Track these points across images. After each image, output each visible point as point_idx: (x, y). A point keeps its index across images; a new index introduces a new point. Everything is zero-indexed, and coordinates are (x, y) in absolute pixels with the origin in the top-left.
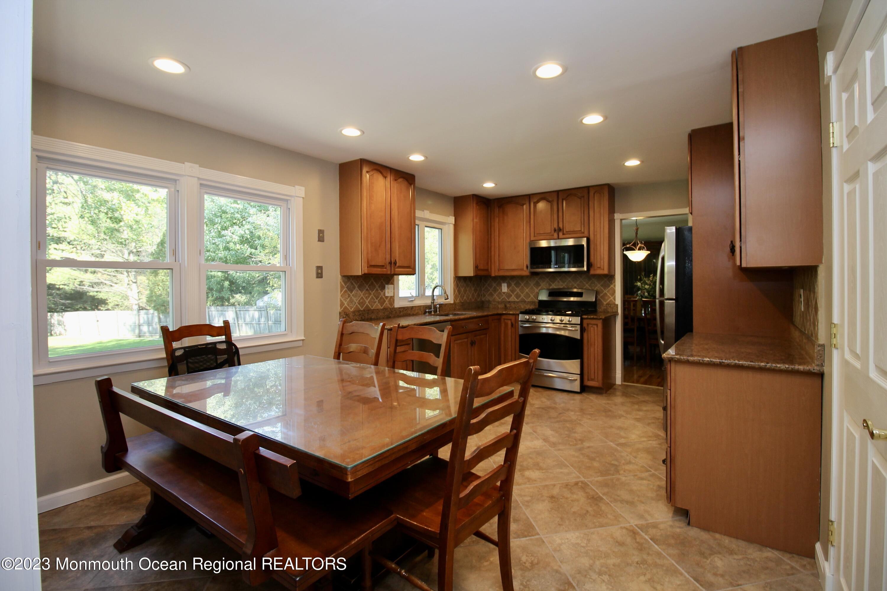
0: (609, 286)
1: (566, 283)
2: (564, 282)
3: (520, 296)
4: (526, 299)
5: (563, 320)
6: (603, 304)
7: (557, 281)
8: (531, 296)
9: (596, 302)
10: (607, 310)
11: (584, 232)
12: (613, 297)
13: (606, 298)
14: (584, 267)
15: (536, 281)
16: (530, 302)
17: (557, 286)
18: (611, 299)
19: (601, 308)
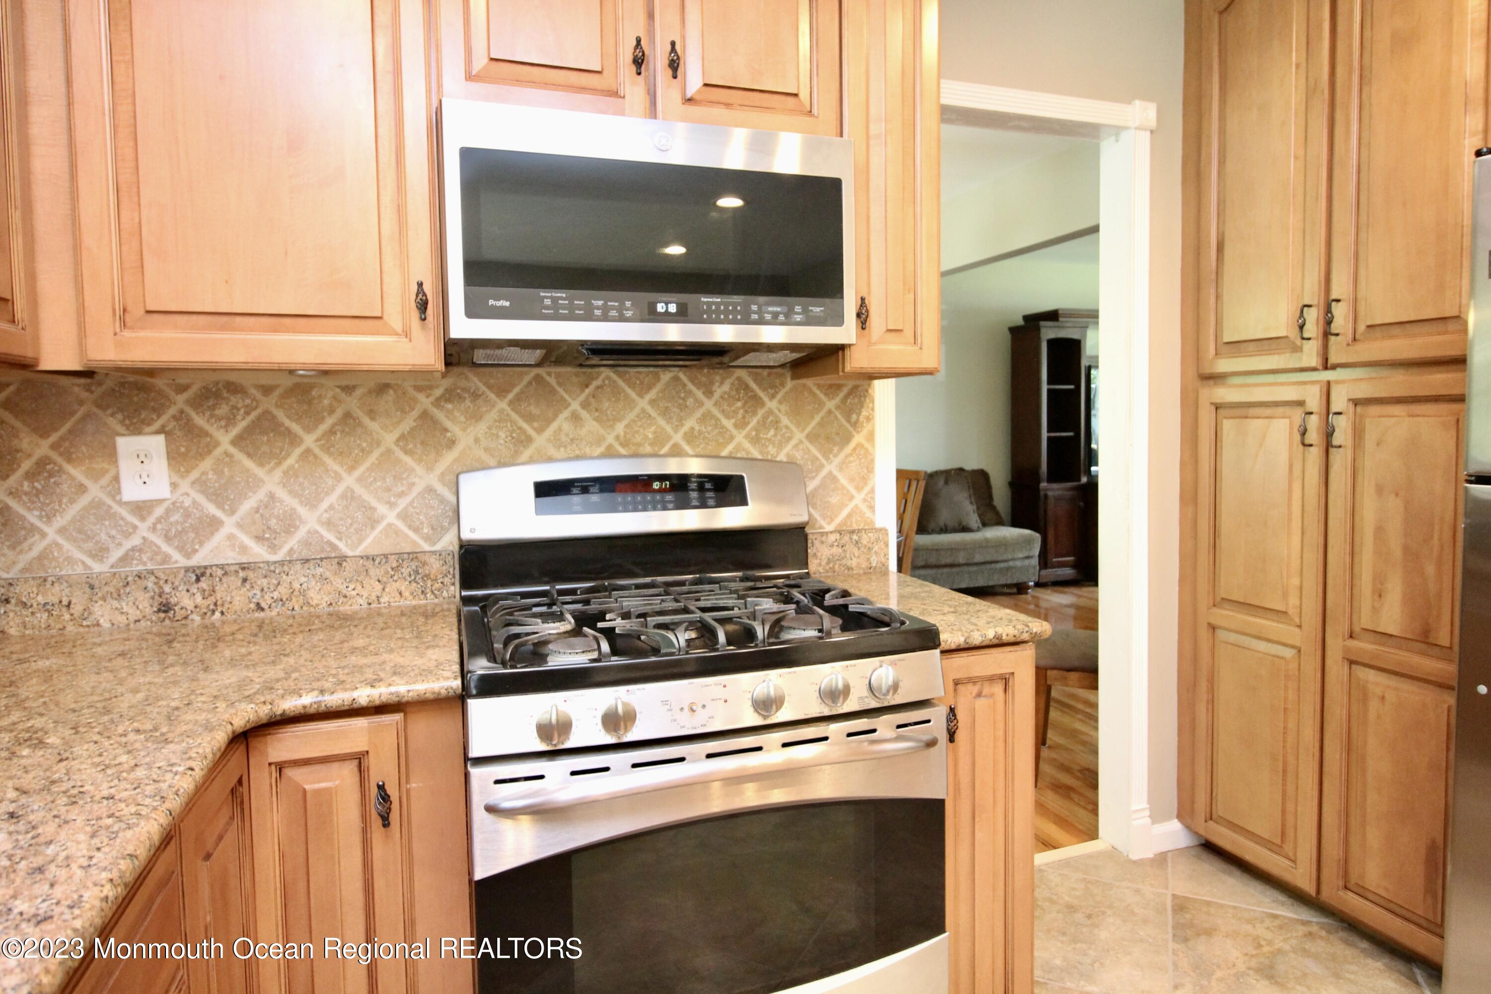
0: (847, 439)
1: (620, 428)
2: (607, 421)
3: (290, 524)
4: (340, 539)
5: (846, 691)
6: (822, 534)
7: (566, 413)
8: (383, 517)
9: (807, 523)
10: (844, 562)
11: (815, 111)
12: (862, 495)
13: (834, 499)
14: (837, 319)
15: (415, 414)
16: (377, 562)
17: (565, 447)
18: (856, 506)
19: (819, 554)
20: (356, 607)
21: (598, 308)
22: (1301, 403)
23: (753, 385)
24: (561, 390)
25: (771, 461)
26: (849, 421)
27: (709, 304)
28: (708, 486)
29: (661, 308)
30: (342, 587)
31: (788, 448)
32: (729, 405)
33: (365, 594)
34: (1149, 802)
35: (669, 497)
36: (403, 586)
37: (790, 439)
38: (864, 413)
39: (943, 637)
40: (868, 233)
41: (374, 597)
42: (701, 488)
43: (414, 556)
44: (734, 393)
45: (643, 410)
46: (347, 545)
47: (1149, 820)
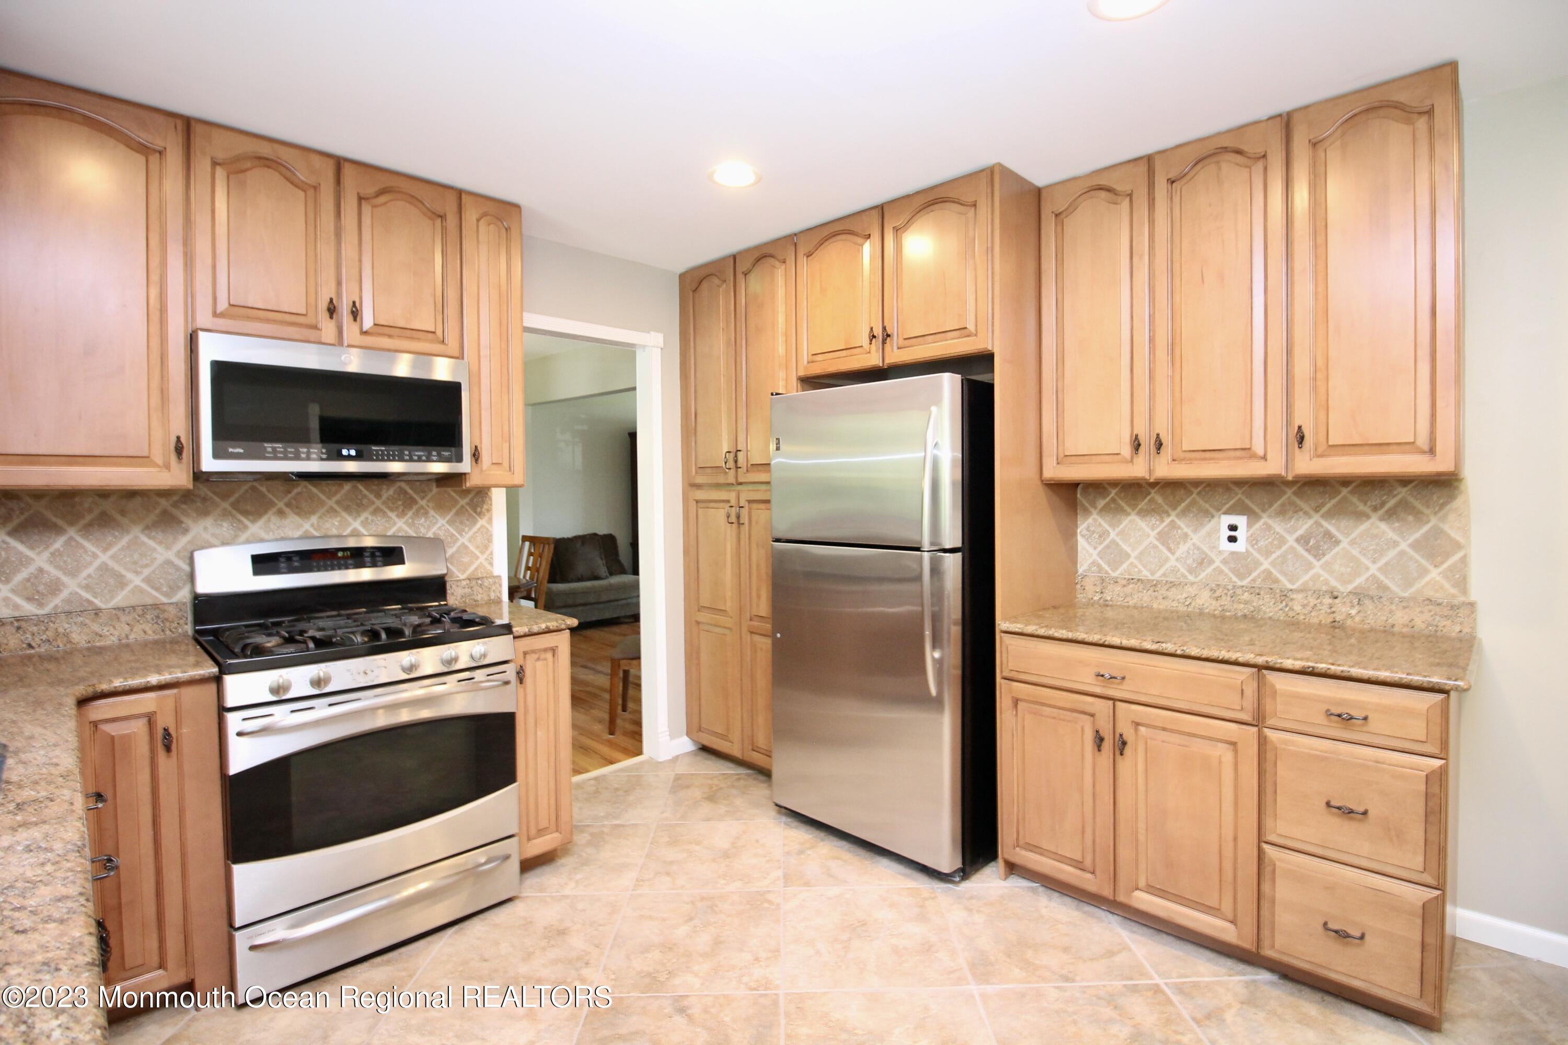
0: (475, 522)
1: (314, 519)
2: (304, 515)
3: (55, 588)
4: (96, 598)
5: (456, 659)
6: (458, 581)
7: (274, 510)
8: (131, 581)
9: (446, 575)
10: (472, 597)
11: (446, 341)
12: (485, 556)
13: (466, 559)
14: (459, 459)
15: (157, 511)
16: (126, 612)
17: (273, 532)
18: (481, 563)
19: (455, 594)
20: (109, 643)
21: (303, 453)
22: (728, 501)
23: (410, 491)
24: (270, 496)
25: (423, 538)
26: (475, 512)
27: (377, 451)
28: (378, 554)
29: (345, 452)
30: (99, 630)
31: (434, 529)
32: (393, 504)
33: (116, 633)
34: (669, 727)
35: (350, 562)
36: (147, 627)
37: (435, 523)
38: (485, 507)
39: (514, 630)
40: (480, 410)
41: (123, 635)
42: (373, 555)
43: (156, 606)
44: (396, 496)
45: (331, 508)
46: (101, 601)
47: (668, 738)
